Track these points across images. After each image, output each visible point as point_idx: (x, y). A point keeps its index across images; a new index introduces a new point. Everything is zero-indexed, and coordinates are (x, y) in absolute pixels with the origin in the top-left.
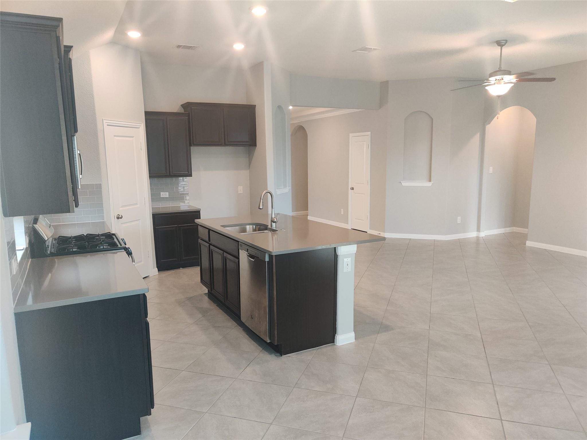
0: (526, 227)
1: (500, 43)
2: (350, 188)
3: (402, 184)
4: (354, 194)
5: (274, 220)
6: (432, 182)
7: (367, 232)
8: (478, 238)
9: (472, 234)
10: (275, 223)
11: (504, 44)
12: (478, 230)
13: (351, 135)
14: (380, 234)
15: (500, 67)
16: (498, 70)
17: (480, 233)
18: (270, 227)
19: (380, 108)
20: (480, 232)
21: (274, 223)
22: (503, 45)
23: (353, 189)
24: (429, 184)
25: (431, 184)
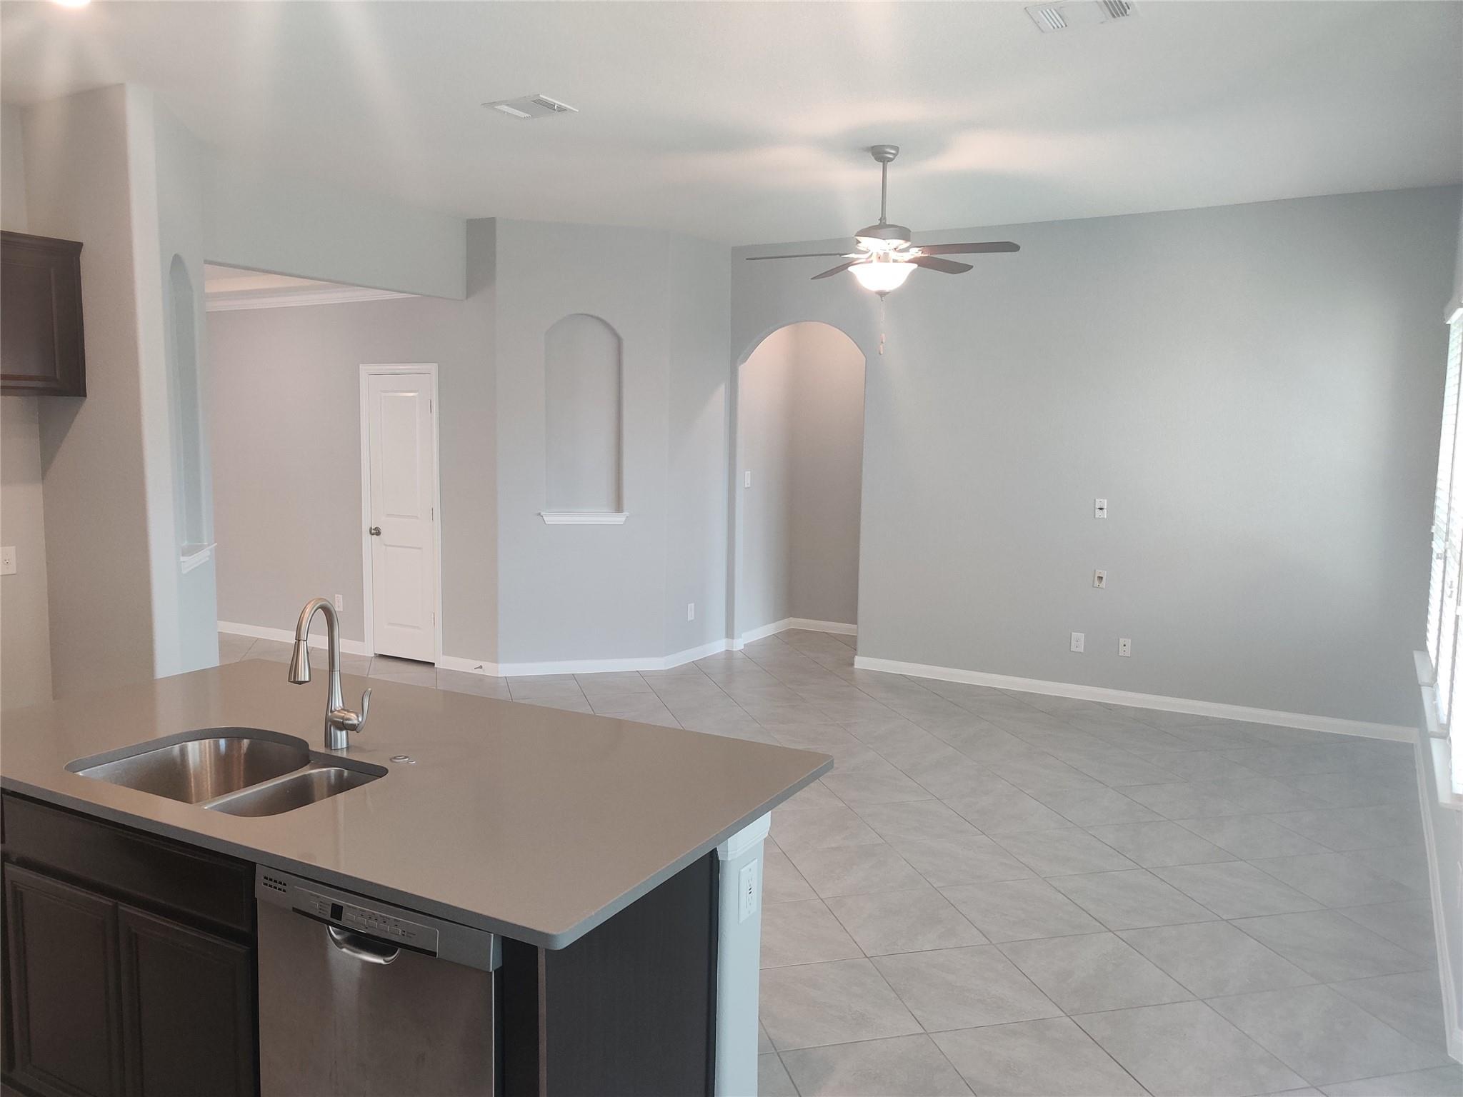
0: (854, 620)
1: (880, 154)
2: (366, 529)
3: (545, 518)
4: (384, 547)
5: (349, 719)
6: (626, 513)
7: (433, 664)
8: (729, 653)
9: (718, 646)
10: (344, 732)
11: (891, 156)
12: (730, 633)
13: (365, 369)
14: (481, 667)
15: (883, 218)
16: (877, 224)
17: (734, 640)
18: (322, 750)
19: (467, 298)
20: (733, 638)
21: (341, 730)
22: (890, 160)
23: (377, 532)
24: (619, 519)
25: (624, 519)
